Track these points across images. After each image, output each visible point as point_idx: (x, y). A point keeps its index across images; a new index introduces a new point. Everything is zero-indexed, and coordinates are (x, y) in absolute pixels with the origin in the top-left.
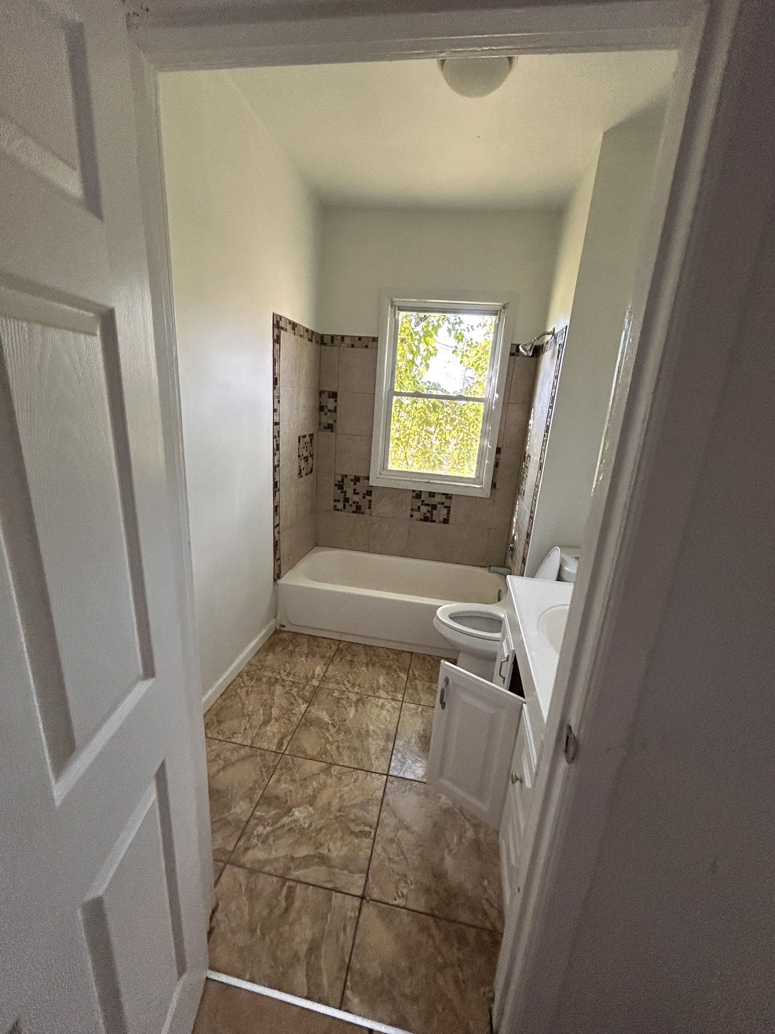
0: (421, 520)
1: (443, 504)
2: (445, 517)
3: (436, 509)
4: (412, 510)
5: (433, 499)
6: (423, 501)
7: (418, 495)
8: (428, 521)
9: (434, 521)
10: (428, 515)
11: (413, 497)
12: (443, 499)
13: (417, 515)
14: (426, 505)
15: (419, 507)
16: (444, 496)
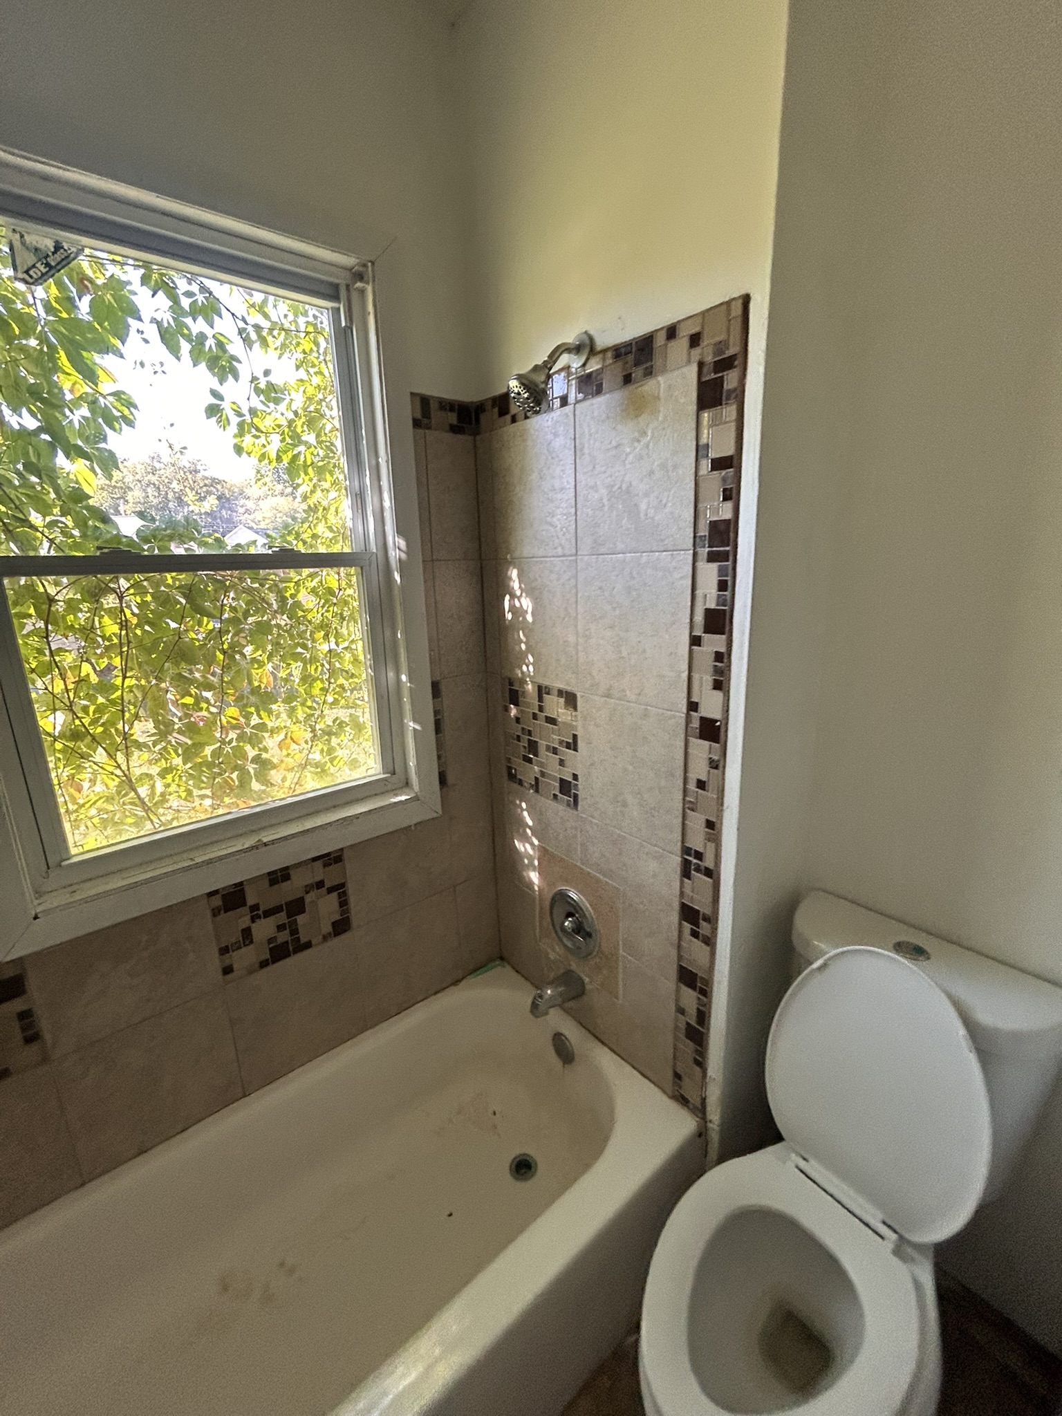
0: (264, 964)
1: (320, 884)
2: (337, 917)
3: (303, 910)
4: (224, 951)
5: (285, 886)
6: (255, 908)
7: (232, 898)
8: (287, 955)
9: (308, 945)
10: (284, 936)
11: (215, 912)
12: (319, 873)
13: (244, 958)
14: (268, 914)
15: (247, 933)
16: (319, 863)
